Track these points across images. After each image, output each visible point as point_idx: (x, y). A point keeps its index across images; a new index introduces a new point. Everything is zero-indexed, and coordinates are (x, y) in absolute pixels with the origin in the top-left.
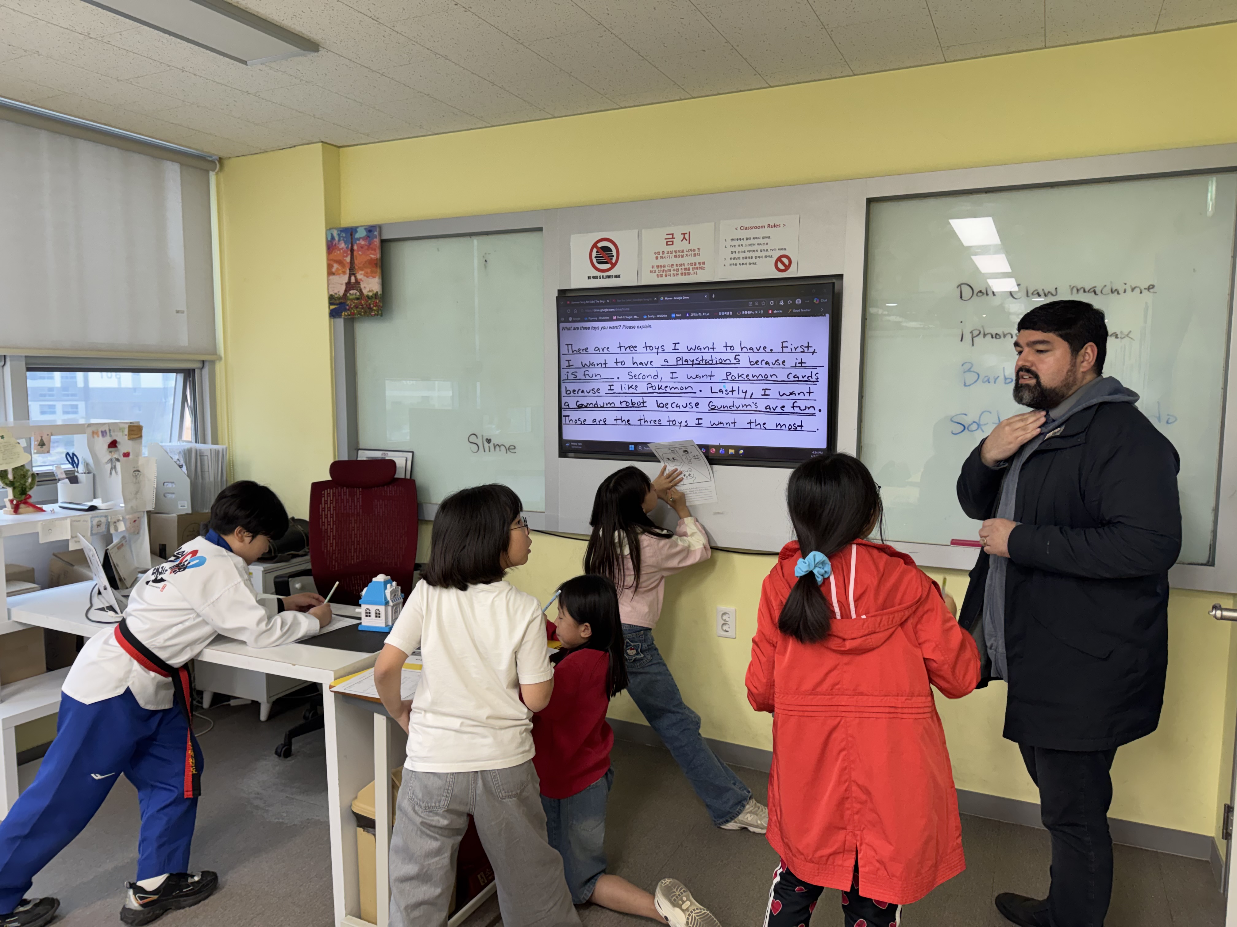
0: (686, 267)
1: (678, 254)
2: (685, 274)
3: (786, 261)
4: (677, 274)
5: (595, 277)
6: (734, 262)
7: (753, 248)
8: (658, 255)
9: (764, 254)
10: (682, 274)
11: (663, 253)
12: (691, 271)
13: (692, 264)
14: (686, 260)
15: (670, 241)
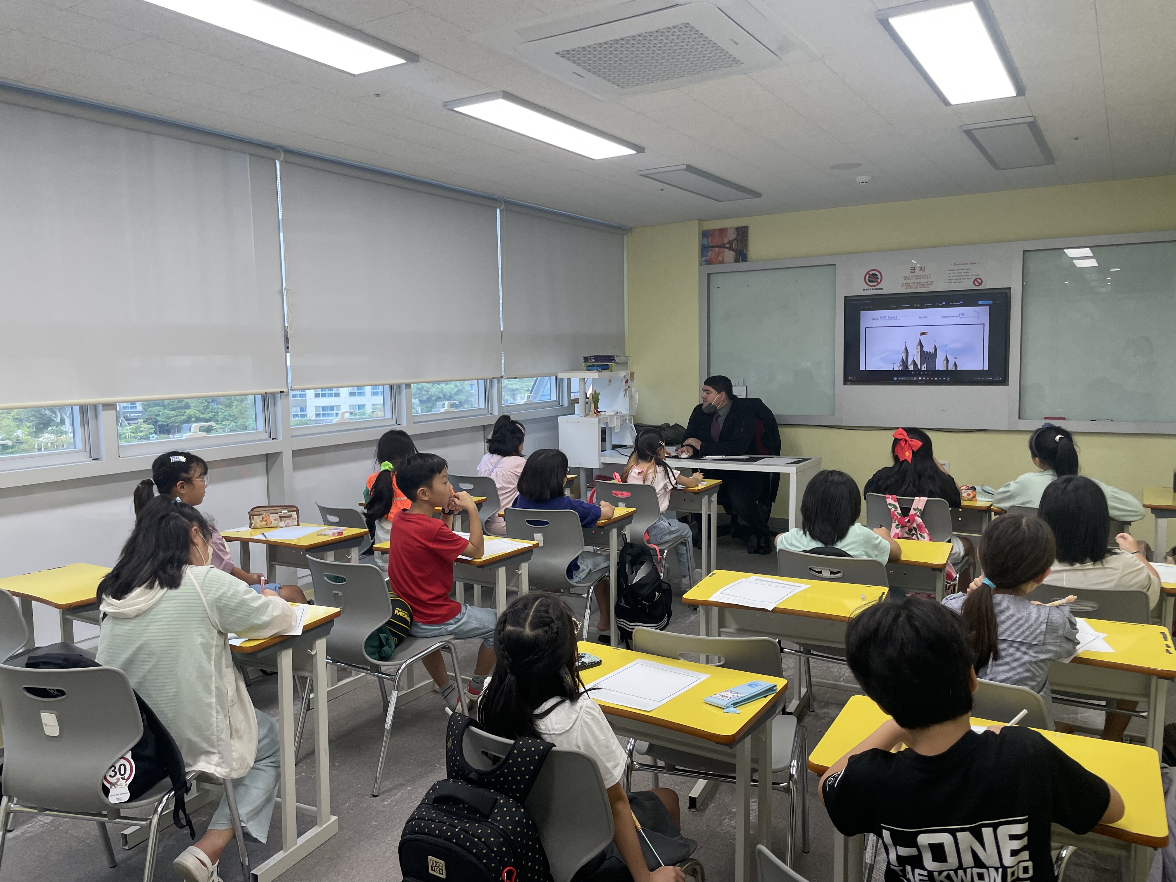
0: (922, 283)
1: (918, 277)
2: (922, 287)
3: (979, 281)
4: (917, 288)
5: (868, 289)
6: (950, 281)
7: (960, 274)
8: (906, 278)
9: (967, 277)
10: (920, 287)
11: (909, 277)
12: (925, 286)
13: (926, 282)
14: (922, 281)
15: (913, 270)
